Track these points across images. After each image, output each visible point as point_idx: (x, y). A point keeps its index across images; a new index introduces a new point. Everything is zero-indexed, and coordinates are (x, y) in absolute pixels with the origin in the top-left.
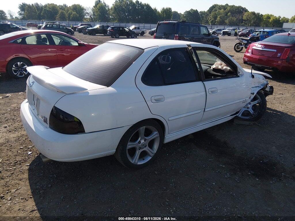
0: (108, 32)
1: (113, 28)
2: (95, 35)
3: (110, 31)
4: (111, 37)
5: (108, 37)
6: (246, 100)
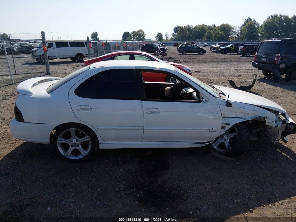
0: (239, 50)
1: (244, 47)
2: (227, 54)
3: (240, 50)
4: (242, 56)
5: (240, 55)
6: (212, 129)
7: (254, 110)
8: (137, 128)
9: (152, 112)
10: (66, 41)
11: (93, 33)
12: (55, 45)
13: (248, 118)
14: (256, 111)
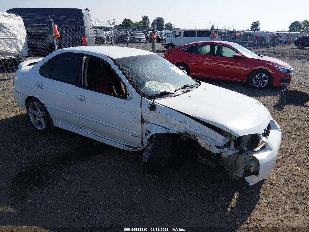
6: (133, 133)
7: (182, 122)
8: (71, 113)
9: (82, 100)
10: (194, 30)
11: (254, 23)
12: (182, 34)
13: (174, 130)
14: (186, 124)
